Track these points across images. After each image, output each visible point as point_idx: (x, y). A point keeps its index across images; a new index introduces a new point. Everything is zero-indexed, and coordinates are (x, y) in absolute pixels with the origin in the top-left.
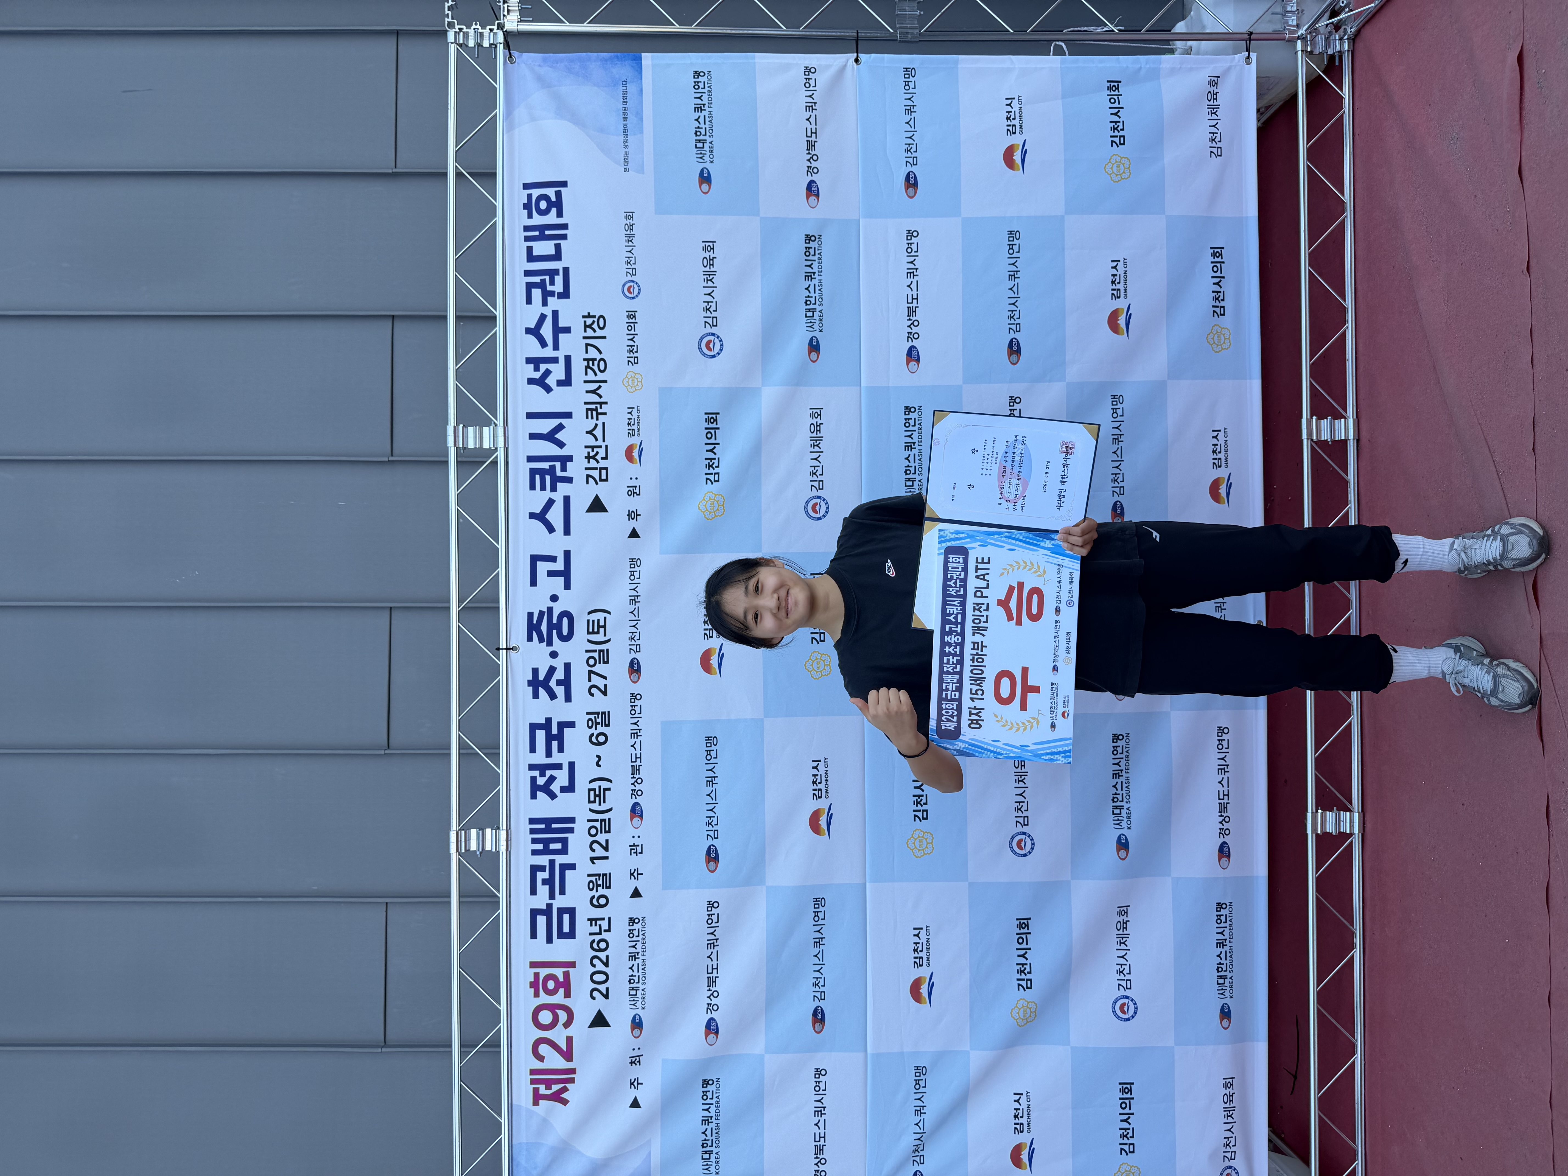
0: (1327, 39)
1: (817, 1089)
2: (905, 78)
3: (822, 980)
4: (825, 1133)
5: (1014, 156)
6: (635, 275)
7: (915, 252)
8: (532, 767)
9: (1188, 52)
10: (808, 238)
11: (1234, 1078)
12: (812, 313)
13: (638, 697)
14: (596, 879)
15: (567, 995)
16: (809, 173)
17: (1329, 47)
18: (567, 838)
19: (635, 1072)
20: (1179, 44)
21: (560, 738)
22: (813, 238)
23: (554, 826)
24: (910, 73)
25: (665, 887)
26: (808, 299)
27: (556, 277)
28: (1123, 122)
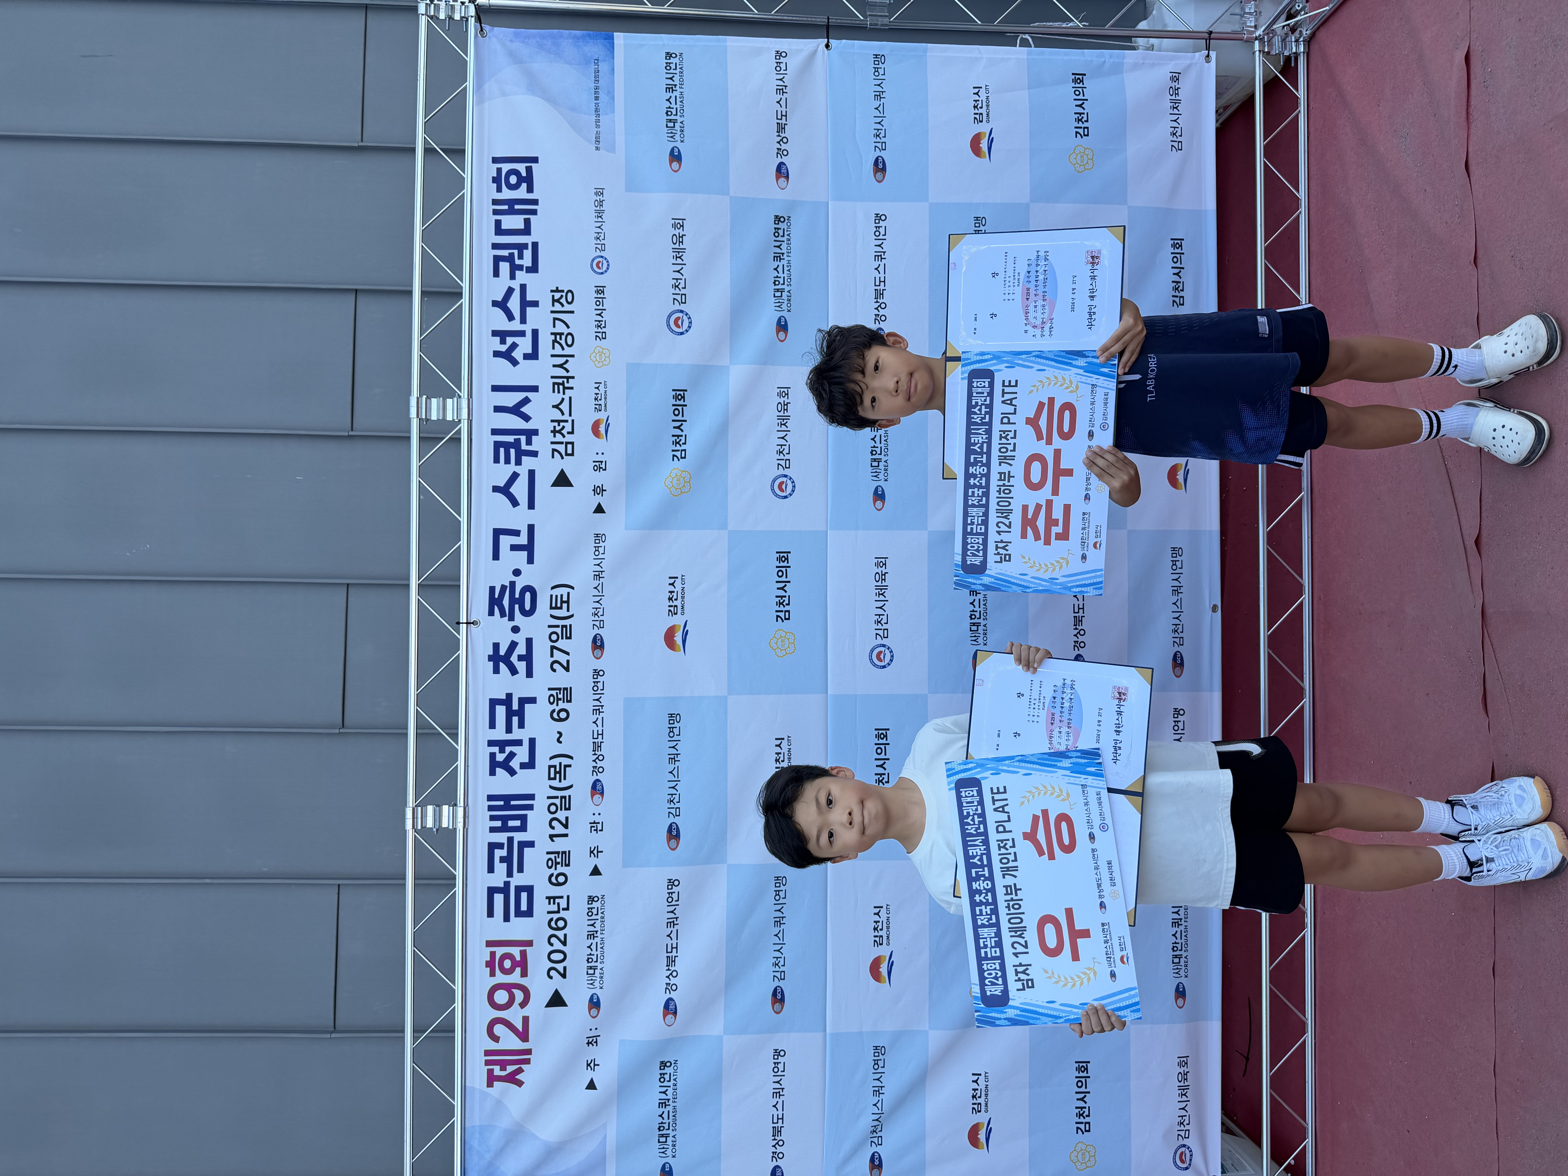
0: (1284, 40)
1: (776, 1070)
2: (875, 64)
3: (782, 960)
4: (783, 1114)
5: (981, 143)
6: (604, 250)
7: (883, 235)
8: (491, 743)
9: (1152, 48)
10: (778, 219)
11: (1188, 1057)
12: (780, 293)
13: (601, 673)
14: (555, 857)
15: (524, 974)
16: (779, 155)
17: (1286, 48)
18: (526, 815)
19: (592, 1053)
20: (1141, 41)
21: (521, 714)
22: (782, 219)
23: (513, 803)
24: (879, 59)
25: (624, 866)
26: (776, 279)
27: (525, 251)
28: (1087, 113)
